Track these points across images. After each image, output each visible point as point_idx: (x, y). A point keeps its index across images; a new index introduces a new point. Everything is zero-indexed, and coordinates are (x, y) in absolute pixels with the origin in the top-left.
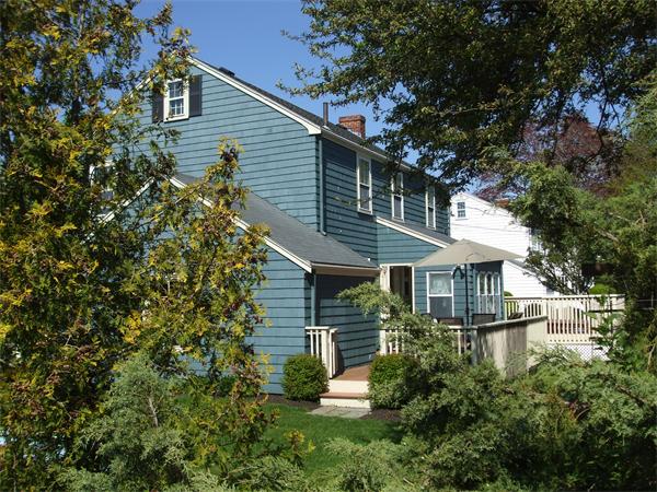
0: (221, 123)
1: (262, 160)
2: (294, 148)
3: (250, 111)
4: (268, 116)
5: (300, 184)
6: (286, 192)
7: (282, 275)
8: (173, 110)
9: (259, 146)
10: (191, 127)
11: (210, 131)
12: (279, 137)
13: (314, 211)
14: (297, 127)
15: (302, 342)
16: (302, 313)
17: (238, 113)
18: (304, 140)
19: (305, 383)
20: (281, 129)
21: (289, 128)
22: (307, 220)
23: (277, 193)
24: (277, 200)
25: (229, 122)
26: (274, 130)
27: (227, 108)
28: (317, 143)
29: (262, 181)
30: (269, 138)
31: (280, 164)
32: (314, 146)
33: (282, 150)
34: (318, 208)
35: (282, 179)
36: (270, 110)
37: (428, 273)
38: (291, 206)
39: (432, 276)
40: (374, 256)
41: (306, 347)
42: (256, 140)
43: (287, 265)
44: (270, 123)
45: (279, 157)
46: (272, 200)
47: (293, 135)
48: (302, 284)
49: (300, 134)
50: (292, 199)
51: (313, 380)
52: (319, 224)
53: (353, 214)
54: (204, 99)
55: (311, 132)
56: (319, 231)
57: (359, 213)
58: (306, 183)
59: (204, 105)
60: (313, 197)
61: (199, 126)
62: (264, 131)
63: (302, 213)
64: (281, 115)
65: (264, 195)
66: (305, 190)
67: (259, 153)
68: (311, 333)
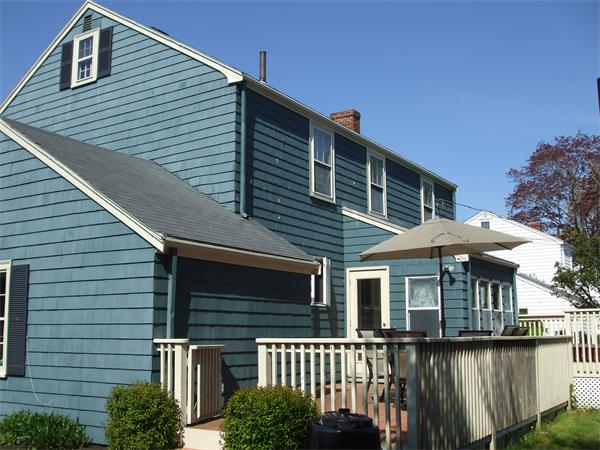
0: (130, 82)
1: (174, 122)
2: (210, 104)
3: (163, 64)
4: (181, 67)
5: (216, 150)
6: (199, 162)
7: (126, 257)
8: (83, 74)
9: (171, 106)
10: (98, 91)
11: (118, 94)
12: (193, 91)
13: (232, 186)
14: (215, 76)
15: (147, 363)
16: (149, 316)
17: (149, 68)
18: (222, 92)
19: (134, 432)
20: (197, 81)
21: (205, 79)
22: (222, 198)
23: (189, 164)
24: (188, 174)
25: (139, 79)
26: (189, 83)
27: (137, 63)
28: (239, 94)
29: (173, 150)
30: (183, 94)
31: (195, 127)
32: (234, 98)
33: (197, 108)
34: (238, 182)
35: (196, 145)
36: (186, 58)
37: (407, 279)
38: (204, 180)
39: (412, 282)
40: (336, 257)
41: (153, 371)
42: (167, 98)
43: (132, 241)
44: (184, 75)
45: (192, 118)
46: (182, 175)
47: (210, 86)
48: (150, 270)
49: (218, 84)
50: (206, 170)
51: (145, 428)
52: (238, 203)
53: (301, 198)
54: (114, 55)
55: (231, 80)
56: (238, 212)
57: (311, 198)
58: (223, 149)
59: (114, 63)
60: (231, 166)
61: (108, 88)
62: (177, 86)
63: (217, 188)
64: (197, 64)
65: (173, 168)
66: (222, 158)
67: (170, 115)
68: (161, 349)
